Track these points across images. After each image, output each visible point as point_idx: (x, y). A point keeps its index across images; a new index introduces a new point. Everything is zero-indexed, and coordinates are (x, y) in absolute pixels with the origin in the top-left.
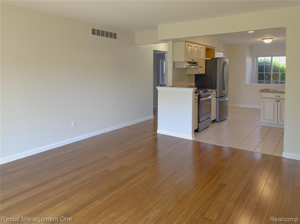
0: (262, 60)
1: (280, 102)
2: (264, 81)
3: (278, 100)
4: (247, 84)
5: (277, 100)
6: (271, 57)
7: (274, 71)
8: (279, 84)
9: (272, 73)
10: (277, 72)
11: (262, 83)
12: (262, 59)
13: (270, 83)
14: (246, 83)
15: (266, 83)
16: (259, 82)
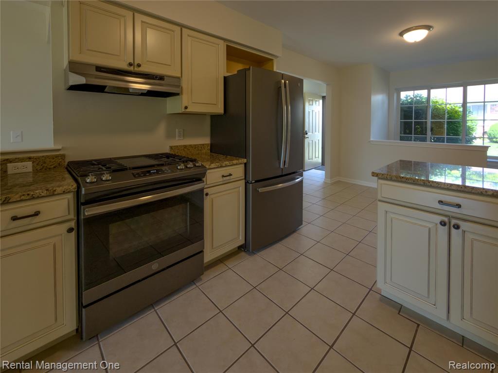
0: (409, 98)
1: (460, 231)
2: (413, 135)
3: (454, 222)
4: (372, 141)
5: (446, 219)
6: (426, 90)
7: (433, 118)
8: (445, 143)
9: (429, 120)
10: (440, 119)
11: (409, 139)
12: (409, 96)
13: (424, 140)
14: (371, 139)
15: (416, 139)
16: (402, 139)
